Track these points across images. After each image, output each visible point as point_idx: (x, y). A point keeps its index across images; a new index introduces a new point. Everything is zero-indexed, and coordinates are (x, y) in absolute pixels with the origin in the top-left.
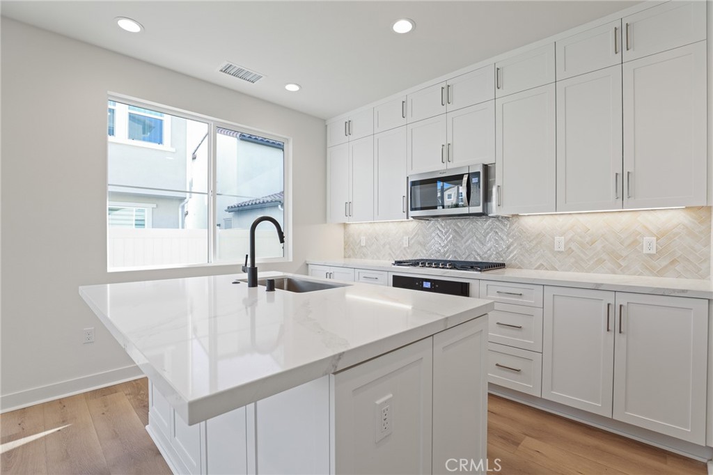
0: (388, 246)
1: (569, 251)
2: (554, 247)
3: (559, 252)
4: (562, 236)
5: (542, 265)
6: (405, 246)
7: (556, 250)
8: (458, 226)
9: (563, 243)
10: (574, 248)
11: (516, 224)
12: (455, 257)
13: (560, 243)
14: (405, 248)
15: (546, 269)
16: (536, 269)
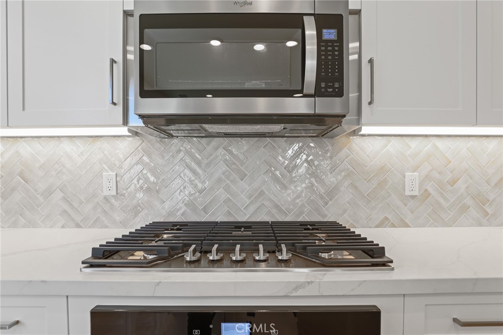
0: (58, 195)
1: (426, 195)
2: (404, 190)
3: (411, 196)
4: (414, 172)
5: (387, 219)
6: (106, 193)
7: (408, 193)
8: (230, 152)
9: (418, 182)
10: (431, 190)
11: (345, 151)
12: (229, 213)
13: (412, 183)
14: (106, 199)
15: (393, 226)
16: (377, 226)
